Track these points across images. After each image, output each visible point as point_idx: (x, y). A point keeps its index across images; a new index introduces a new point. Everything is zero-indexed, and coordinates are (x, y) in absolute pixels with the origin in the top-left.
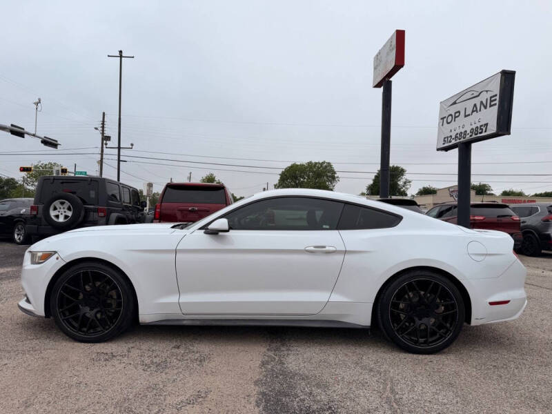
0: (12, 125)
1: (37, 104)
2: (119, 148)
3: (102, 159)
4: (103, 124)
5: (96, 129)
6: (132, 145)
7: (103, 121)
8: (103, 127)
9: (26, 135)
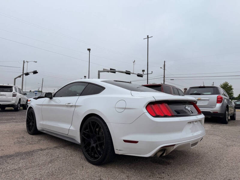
0: (126, 71)
1: (134, 62)
2: (148, 74)
3: (164, 80)
4: (164, 66)
5: (161, 68)
6: (152, 72)
7: (165, 64)
8: (164, 67)
9: (131, 74)
